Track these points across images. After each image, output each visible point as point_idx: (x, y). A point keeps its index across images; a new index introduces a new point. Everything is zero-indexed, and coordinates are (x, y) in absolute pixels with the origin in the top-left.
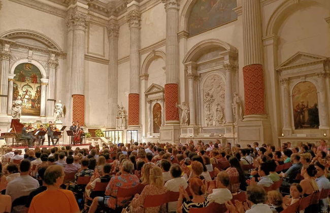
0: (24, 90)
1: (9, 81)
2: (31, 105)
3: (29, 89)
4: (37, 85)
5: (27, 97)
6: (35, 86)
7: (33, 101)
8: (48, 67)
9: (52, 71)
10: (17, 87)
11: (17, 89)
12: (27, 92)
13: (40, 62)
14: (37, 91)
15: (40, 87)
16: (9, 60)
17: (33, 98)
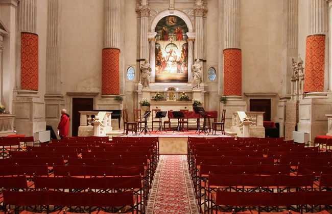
0: (168, 50)
1: (150, 42)
2: (176, 69)
3: (174, 49)
4: (183, 42)
5: (171, 59)
6: (180, 44)
7: (179, 63)
8: (195, 17)
9: (199, 20)
10: (160, 47)
11: (160, 50)
12: (170, 53)
13: (184, 11)
14: (183, 51)
15: (187, 44)
16: (149, 16)
17: (178, 60)
